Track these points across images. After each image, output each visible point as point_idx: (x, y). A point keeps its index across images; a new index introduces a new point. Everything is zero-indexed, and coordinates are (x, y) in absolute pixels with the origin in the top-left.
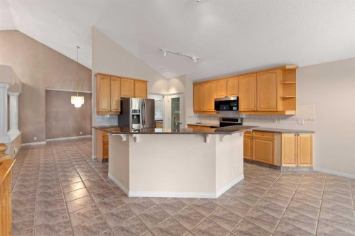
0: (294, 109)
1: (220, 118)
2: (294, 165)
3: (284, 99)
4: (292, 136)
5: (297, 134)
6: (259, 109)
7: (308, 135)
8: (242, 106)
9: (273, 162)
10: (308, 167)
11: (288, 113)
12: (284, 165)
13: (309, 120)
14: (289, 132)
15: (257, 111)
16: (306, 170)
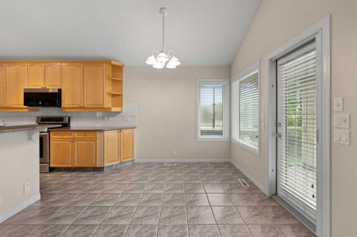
0: (121, 106)
1: (38, 117)
2: (117, 162)
3: (113, 96)
4: (115, 133)
5: (120, 129)
6: (85, 106)
7: (130, 131)
8: (66, 101)
9: (96, 164)
10: (130, 161)
11: (114, 109)
12: (106, 165)
13: (132, 116)
14: (113, 129)
15: (84, 108)
16: (129, 164)
